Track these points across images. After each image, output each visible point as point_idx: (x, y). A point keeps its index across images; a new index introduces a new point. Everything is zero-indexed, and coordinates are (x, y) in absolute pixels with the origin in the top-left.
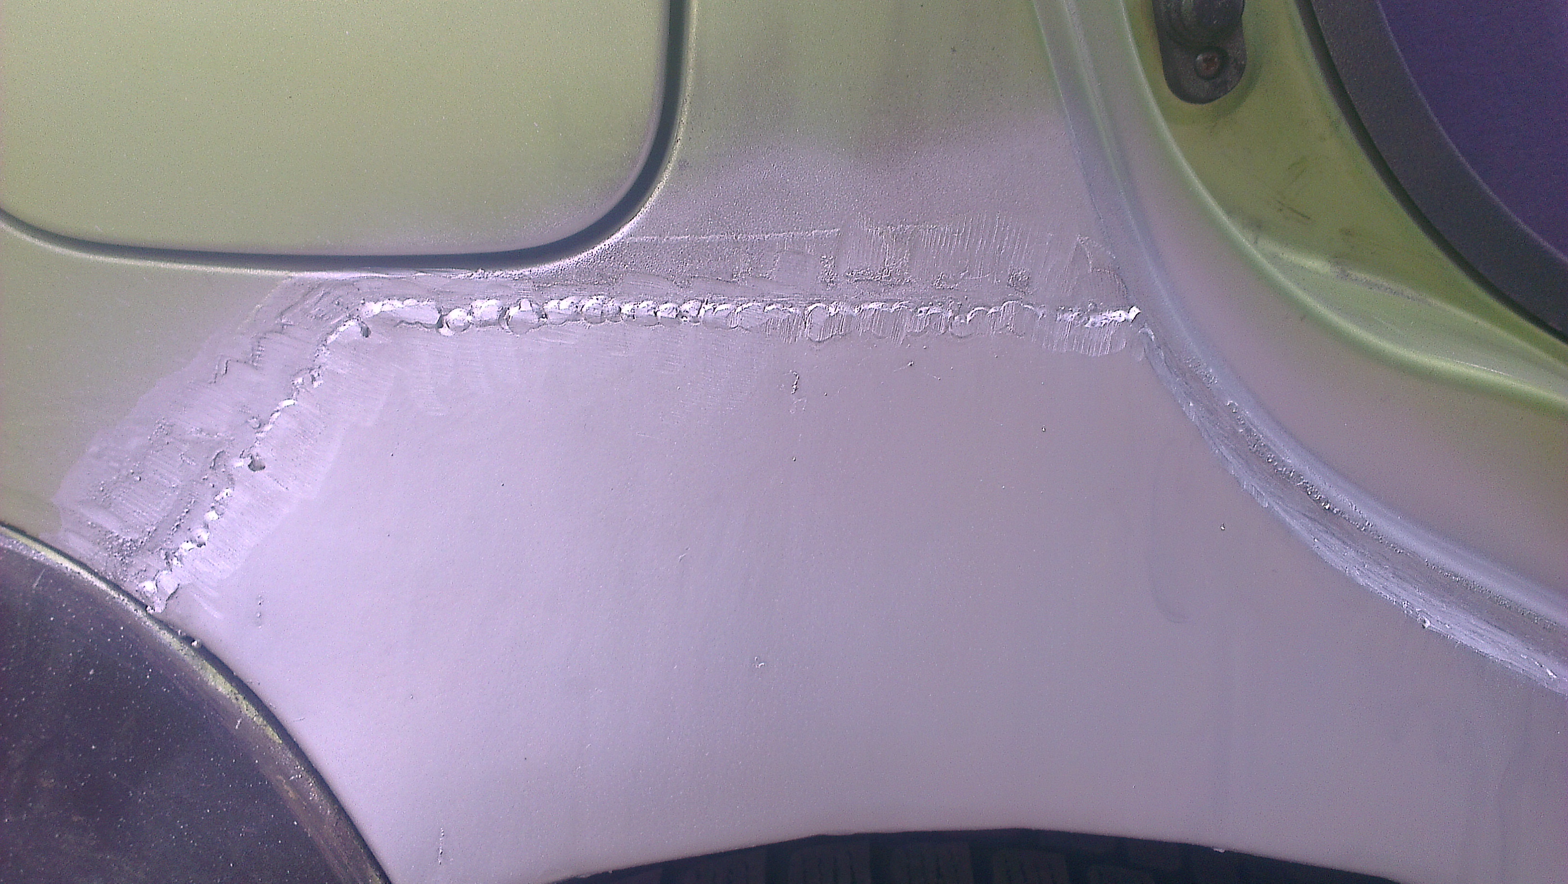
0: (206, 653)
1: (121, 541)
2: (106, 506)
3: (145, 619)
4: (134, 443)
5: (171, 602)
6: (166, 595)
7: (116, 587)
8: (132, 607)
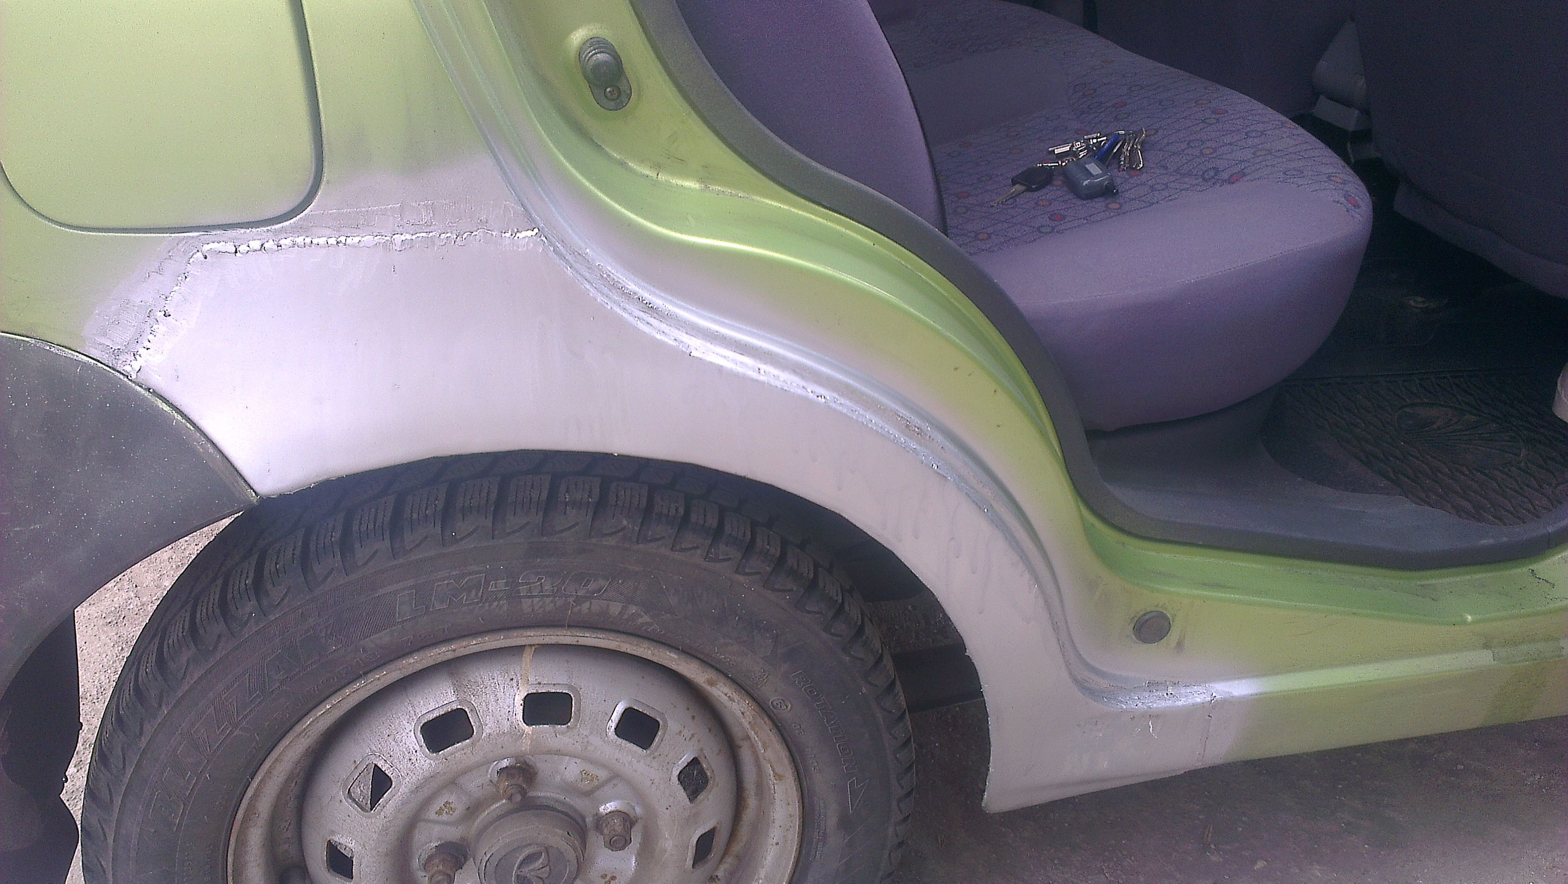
0: (155, 393)
1: (113, 349)
2: (105, 335)
3: (128, 381)
4: (113, 308)
5: (138, 374)
6: (135, 370)
7: (114, 370)
8: (122, 377)
